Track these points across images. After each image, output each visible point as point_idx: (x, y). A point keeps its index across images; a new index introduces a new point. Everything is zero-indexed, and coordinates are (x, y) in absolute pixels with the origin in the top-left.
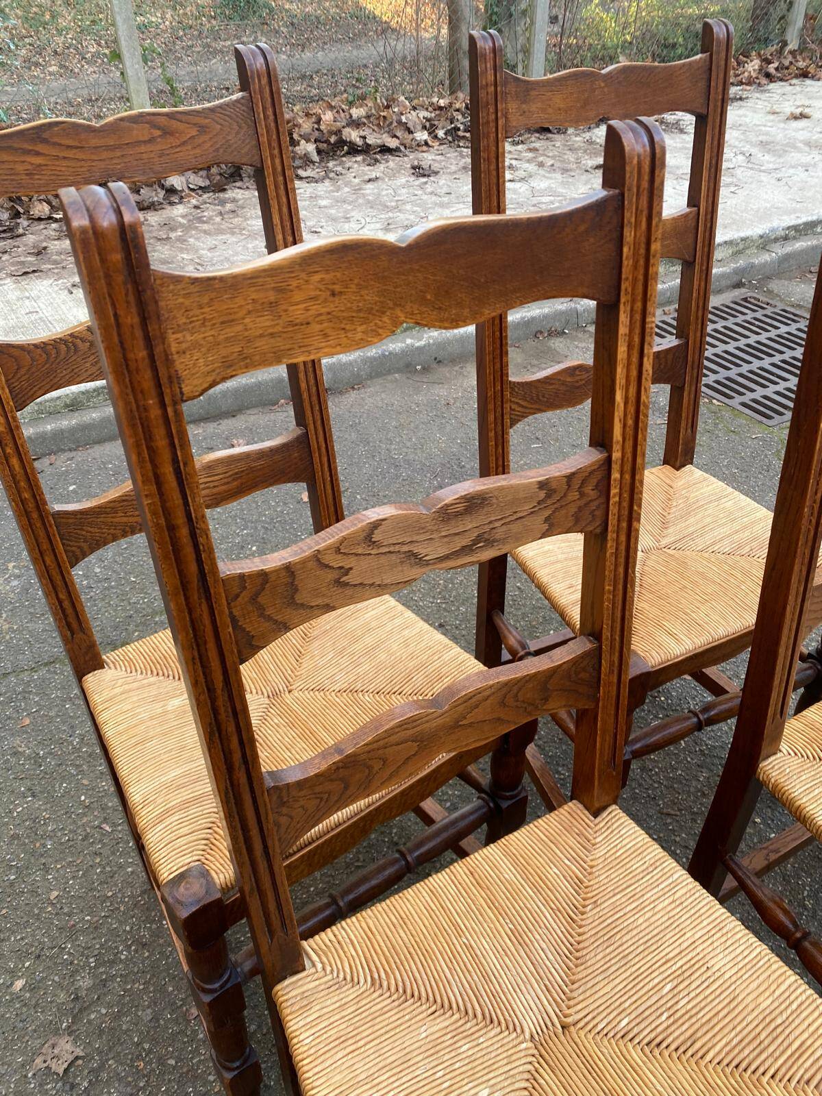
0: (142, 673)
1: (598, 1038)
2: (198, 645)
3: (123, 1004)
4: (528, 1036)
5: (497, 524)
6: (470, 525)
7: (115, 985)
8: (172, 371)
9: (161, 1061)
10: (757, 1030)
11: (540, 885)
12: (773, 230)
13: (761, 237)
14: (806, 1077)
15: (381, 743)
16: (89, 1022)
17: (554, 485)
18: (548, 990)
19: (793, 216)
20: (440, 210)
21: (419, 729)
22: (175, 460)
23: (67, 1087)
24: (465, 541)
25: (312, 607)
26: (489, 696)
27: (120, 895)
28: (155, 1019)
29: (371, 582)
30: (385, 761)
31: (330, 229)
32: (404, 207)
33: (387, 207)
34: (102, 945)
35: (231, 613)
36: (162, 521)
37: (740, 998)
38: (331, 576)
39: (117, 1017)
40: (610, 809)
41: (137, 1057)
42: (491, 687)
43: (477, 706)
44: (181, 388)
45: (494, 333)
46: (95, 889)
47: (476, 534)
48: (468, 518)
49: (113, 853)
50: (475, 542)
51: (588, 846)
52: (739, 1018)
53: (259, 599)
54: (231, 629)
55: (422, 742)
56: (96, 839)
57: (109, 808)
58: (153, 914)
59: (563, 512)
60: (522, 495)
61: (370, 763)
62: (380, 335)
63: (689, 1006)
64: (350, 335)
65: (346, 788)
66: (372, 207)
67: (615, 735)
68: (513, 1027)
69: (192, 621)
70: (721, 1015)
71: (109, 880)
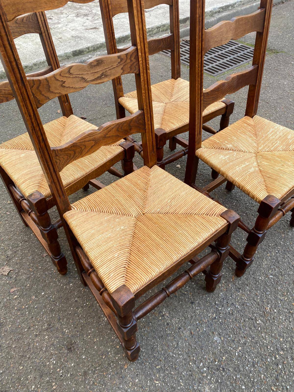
0: (11, 149)
1: (152, 214)
2: (24, 101)
3: (23, 256)
4: (134, 216)
5: (107, 70)
6: (99, 70)
7: (19, 252)
8: (3, 11)
9: (37, 268)
10: (192, 206)
11: (136, 184)
12: (214, 9)
13: (211, 12)
14: (203, 213)
15: (83, 140)
16: (13, 262)
17: (122, 57)
18: (139, 207)
19: (221, 4)
20: (96, 8)
21: (94, 137)
22: (8, 40)
23: (9, 278)
24: (99, 75)
25: (55, 93)
26: (113, 128)
27: (16, 230)
28: (33, 258)
29: (72, 87)
30: (85, 146)
31: (56, 17)
32: (83, 8)
33: (77, 8)
34: (13, 243)
35: (32, 92)
36: (7, 60)
37: (187, 200)
38: (59, 83)
39: (22, 259)
40: (154, 166)
41: (29, 268)
42: (114, 125)
43: (110, 131)
44: (6, 17)
45: (109, 31)
46: (8, 230)
47: (101, 73)
48: (98, 67)
49: (12, 220)
50: (102, 75)
51: (148, 175)
52: (187, 204)
53: (39, 88)
54: (33, 96)
55: (96, 141)
56: (5, 217)
57: (8, 208)
58: (27, 233)
59: (126, 66)
60: (113, 60)
61: (81, 146)
62: (62, 4)
63: (175, 204)
64: (53, 4)
65: (75, 153)
66: (71, 8)
67: (153, 142)
68: (130, 215)
69: (21, 93)
70: (182, 204)
71: (12, 226)
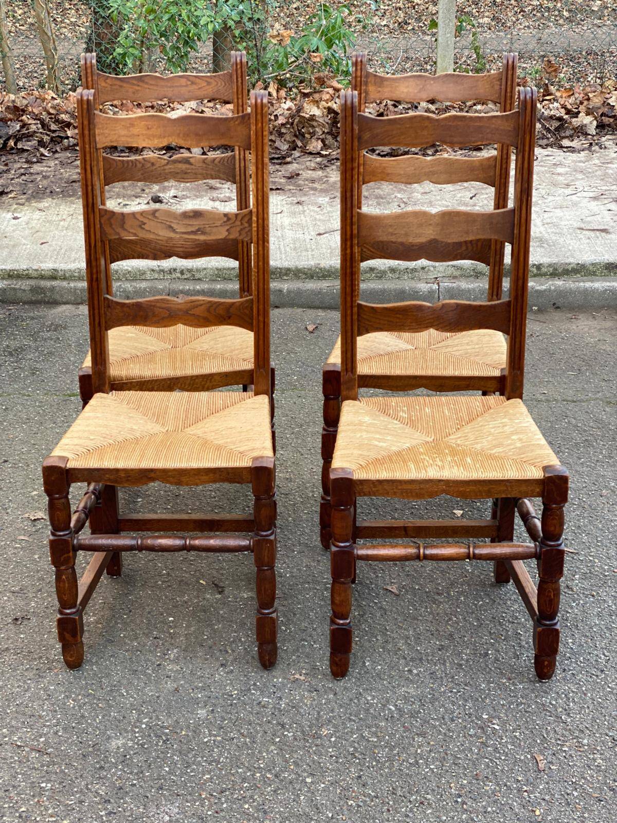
38: (138, 223)
60: (217, 217)
